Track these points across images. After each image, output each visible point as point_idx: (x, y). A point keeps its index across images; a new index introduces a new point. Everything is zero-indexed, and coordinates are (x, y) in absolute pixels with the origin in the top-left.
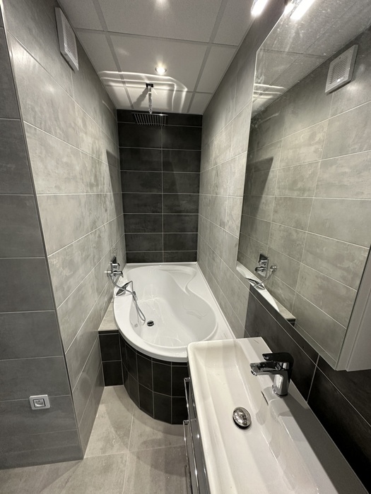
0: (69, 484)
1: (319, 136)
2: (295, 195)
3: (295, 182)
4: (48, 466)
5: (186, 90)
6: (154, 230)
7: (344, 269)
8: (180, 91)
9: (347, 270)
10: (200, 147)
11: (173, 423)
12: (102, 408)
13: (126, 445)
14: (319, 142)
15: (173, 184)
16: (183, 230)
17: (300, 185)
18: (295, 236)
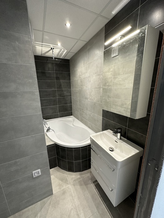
0: (51, 203)
1: (111, 70)
2: (106, 87)
3: (106, 83)
4: (39, 203)
5: (66, 51)
6: (54, 105)
7: (124, 108)
8: (63, 51)
9: (125, 108)
10: (69, 71)
11: (82, 171)
12: (52, 177)
13: (68, 184)
14: (112, 71)
15: (60, 85)
16: (66, 103)
17: (107, 84)
18: (108, 100)
